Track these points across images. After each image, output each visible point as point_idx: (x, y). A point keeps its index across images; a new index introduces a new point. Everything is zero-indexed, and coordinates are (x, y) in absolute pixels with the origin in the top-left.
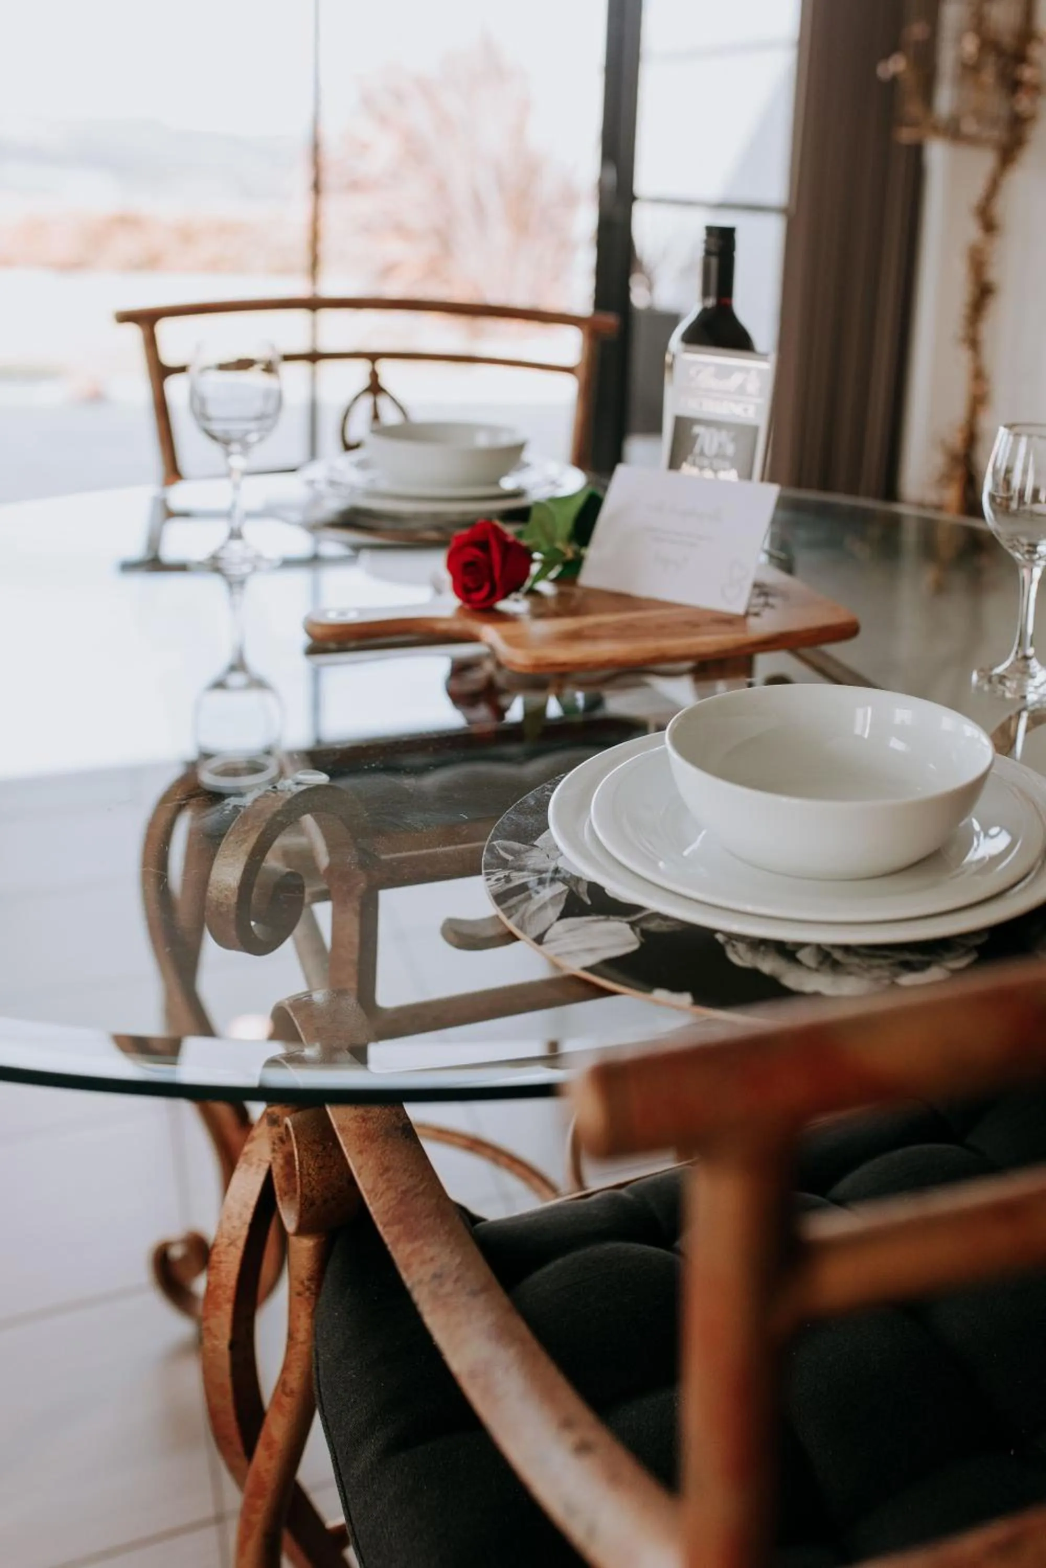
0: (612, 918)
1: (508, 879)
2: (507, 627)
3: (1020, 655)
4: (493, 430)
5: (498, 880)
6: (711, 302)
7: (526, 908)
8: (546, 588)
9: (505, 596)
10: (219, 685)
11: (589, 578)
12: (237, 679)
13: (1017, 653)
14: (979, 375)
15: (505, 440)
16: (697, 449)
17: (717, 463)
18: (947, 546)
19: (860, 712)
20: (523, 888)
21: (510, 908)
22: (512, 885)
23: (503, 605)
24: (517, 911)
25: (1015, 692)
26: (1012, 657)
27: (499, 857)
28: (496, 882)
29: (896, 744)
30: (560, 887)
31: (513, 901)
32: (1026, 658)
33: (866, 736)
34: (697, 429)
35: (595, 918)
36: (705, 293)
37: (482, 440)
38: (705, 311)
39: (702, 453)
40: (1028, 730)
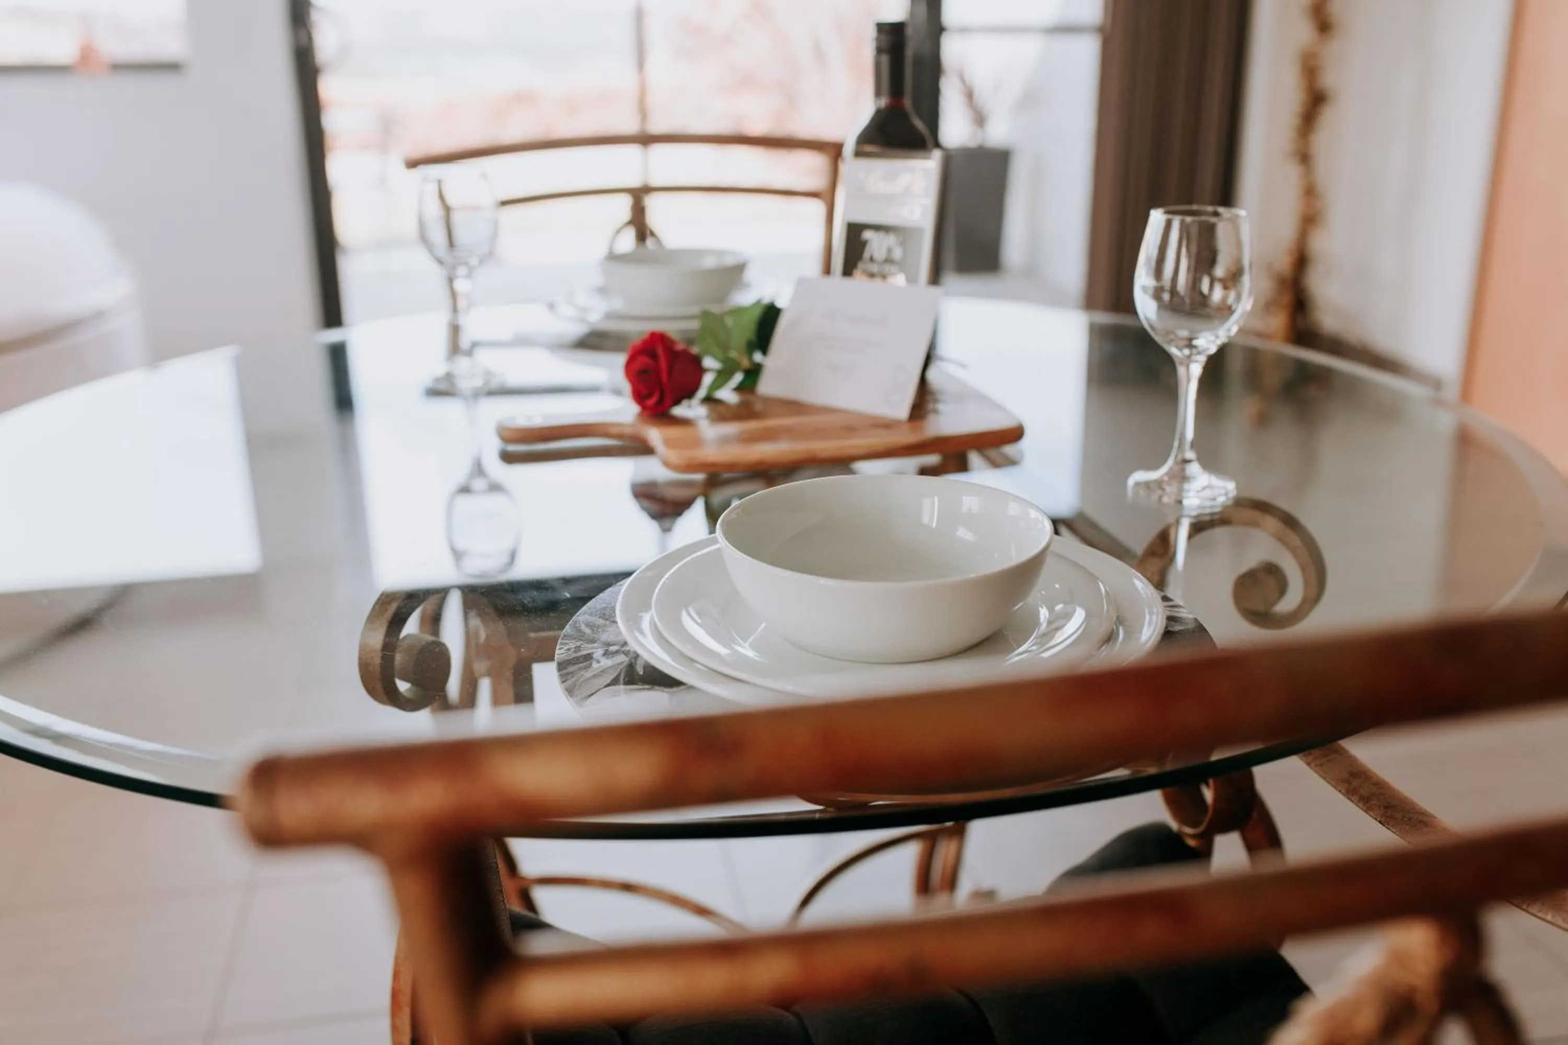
0: (657, 687)
1: (578, 649)
2: (674, 432)
3: (1180, 457)
4: (719, 253)
5: (569, 650)
6: (884, 102)
7: (583, 675)
8: (727, 394)
9: (677, 402)
10: (465, 490)
11: (767, 386)
12: (479, 484)
13: (1176, 456)
14: (1310, 192)
15: (730, 261)
16: (866, 255)
17: (887, 268)
18: (1273, 379)
19: (926, 502)
20: (589, 657)
21: (568, 674)
22: (579, 654)
23: (678, 411)
24: (573, 677)
25: (1173, 497)
26: (1170, 462)
27: (579, 631)
28: (567, 651)
29: (963, 533)
30: (622, 659)
31: (571, 669)
32: (1186, 461)
33: (934, 525)
34: (868, 235)
35: (640, 687)
36: (878, 93)
37: (710, 263)
38: (878, 112)
39: (871, 259)
40: (1190, 537)
